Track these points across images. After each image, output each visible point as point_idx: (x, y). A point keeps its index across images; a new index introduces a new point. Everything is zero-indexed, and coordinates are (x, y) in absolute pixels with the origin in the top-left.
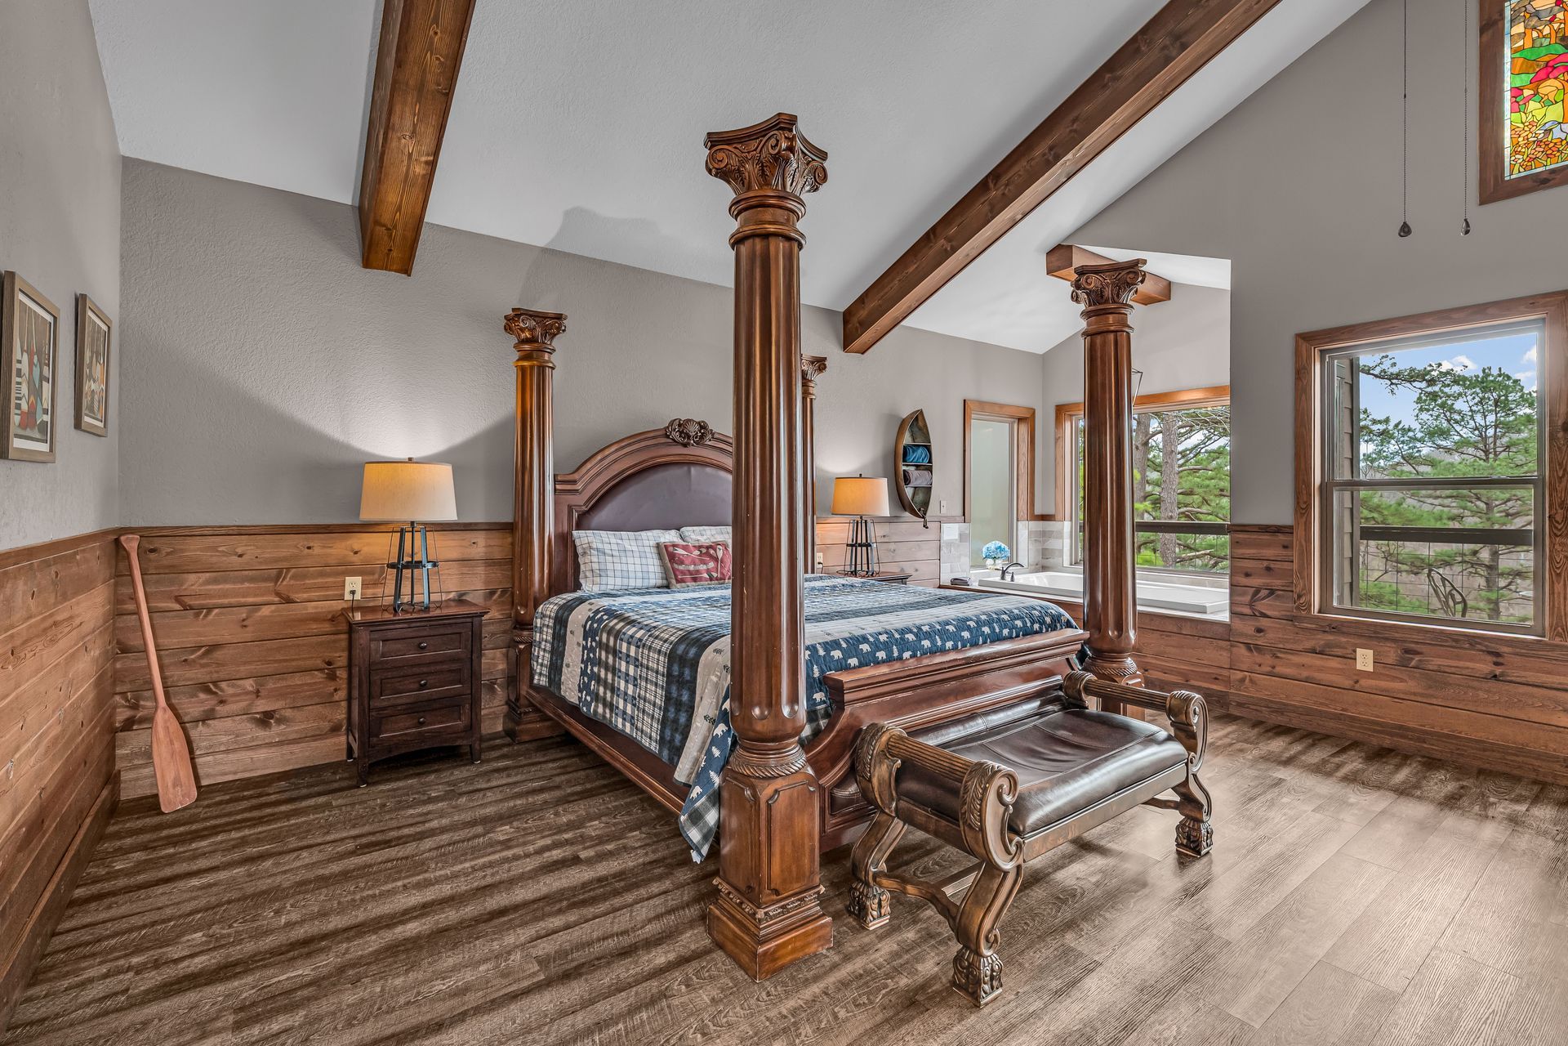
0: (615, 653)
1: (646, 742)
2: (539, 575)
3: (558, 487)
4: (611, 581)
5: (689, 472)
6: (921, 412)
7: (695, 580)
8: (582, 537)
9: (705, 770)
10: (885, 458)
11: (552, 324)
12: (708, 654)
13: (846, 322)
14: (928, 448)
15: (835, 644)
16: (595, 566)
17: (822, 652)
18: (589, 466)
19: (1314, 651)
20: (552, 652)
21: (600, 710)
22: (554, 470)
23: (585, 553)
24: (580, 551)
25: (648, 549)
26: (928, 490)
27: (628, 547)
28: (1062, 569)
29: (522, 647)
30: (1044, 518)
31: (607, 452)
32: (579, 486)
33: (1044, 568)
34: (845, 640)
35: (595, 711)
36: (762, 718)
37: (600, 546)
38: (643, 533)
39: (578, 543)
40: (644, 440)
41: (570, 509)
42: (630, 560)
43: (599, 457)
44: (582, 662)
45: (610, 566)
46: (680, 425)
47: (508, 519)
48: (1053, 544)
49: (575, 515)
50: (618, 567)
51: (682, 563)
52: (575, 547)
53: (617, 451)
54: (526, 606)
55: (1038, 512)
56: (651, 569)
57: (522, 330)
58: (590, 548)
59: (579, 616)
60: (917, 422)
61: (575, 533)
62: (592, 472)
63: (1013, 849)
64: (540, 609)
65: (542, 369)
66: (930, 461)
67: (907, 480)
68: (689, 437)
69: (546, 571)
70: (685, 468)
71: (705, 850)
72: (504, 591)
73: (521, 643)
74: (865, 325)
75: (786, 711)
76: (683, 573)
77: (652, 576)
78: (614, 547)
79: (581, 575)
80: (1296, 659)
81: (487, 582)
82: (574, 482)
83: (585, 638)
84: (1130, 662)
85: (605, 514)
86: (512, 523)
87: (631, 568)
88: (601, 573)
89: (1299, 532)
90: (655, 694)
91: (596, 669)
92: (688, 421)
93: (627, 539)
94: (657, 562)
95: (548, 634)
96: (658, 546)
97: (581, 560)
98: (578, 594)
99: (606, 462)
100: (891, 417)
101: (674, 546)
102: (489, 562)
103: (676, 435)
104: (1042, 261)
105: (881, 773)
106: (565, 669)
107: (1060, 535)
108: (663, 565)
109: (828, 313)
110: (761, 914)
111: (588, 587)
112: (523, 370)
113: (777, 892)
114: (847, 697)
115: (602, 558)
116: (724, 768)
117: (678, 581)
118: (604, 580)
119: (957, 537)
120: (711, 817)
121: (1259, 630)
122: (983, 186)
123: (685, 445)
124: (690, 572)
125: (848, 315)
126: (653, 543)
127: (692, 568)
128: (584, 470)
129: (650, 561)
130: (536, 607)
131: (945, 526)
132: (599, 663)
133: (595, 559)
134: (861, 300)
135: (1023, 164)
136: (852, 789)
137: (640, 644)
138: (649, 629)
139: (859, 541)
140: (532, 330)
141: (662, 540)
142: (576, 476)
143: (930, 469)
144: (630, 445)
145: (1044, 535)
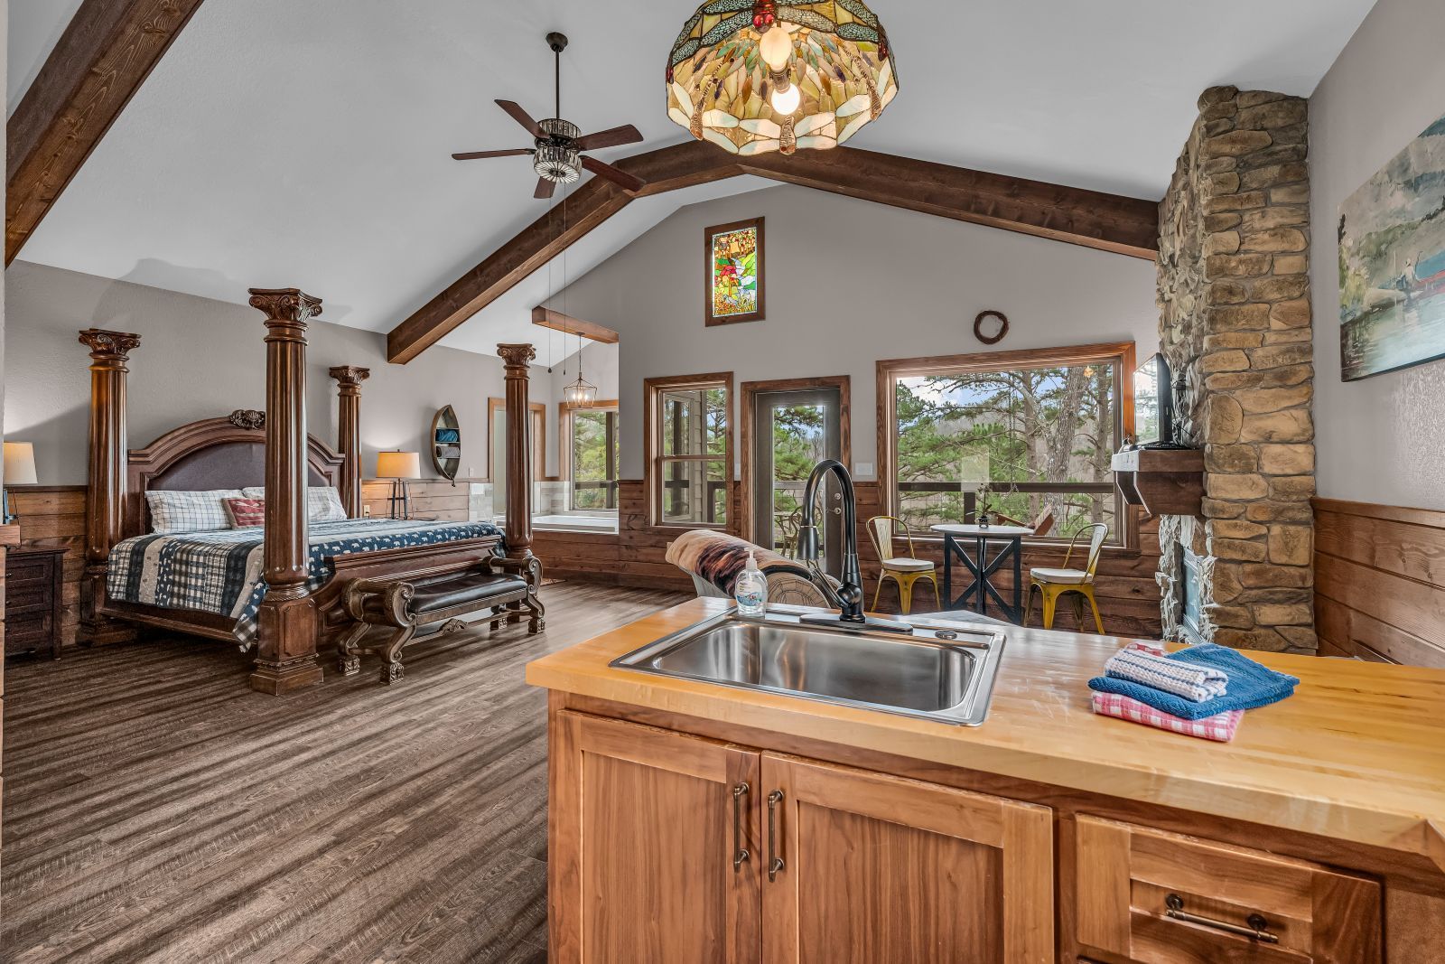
0: (187, 563)
1: (211, 609)
2: (113, 522)
3: (131, 459)
4: (180, 525)
5: (251, 448)
6: (450, 406)
7: (254, 523)
8: (153, 496)
9: (249, 606)
10: (423, 437)
11: (126, 342)
12: (254, 551)
13: (389, 343)
14: (457, 432)
15: (337, 544)
16: (167, 516)
17: (326, 547)
18: (160, 443)
19: (652, 546)
20: (129, 575)
21: (175, 601)
22: (128, 446)
23: (156, 507)
24: (151, 505)
25: (213, 503)
26: (457, 461)
27: (195, 501)
28: (564, 513)
29: (97, 577)
30: (553, 479)
31: (176, 434)
32: (151, 458)
33: (553, 513)
34: (343, 541)
35: (171, 603)
36: (281, 572)
37: (171, 501)
38: (210, 492)
39: (150, 499)
40: (212, 424)
41: (142, 475)
42: (198, 511)
43: (169, 437)
44: (159, 575)
45: (180, 515)
46: (243, 414)
47: (82, 482)
48: (558, 497)
49: (147, 480)
50: (187, 516)
51: (243, 512)
52: (147, 503)
53: (185, 432)
54: (101, 546)
55: (548, 474)
56: (216, 517)
57: (99, 345)
58: (162, 503)
59: (155, 547)
60: (448, 413)
61: (147, 492)
62: (162, 448)
63: (410, 619)
64: (115, 548)
65: (117, 373)
66: (458, 440)
67: (439, 453)
68: (251, 423)
69: (120, 520)
70: (248, 445)
71: (248, 645)
72: (76, 539)
73: (96, 574)
74: (403, 346)
75: (294, 568)
76: (243, 518)
77: (217, 521)
78: (183, 502)
79: (154, 522)
80: (644, 551)
81: (59, 531)
82: (147, 455)
83: (161, 559)
84: (529, 552)
85: (173, 479)
86: (86, 487)
87: (198, 516)
88: (172, 520)
89: (645, 483)
90: (218, 581)
91: (171, 577)
92: (250, 412)
93: (196, 497)
94: (221, 512)
95: (124, 564)
96: (222, 501)
97: (152, 512)
98: (152, 535)
99: (175, 441)
100: (428, 409)
101: (237, 500)
102: (62, 516)
103: (239, 422)
104: (530, 313)
105: (354, 599)
106: (142, 584)
107: (561, 491)
108: (227, 515)
109: (374, 335)
110: (279, 664)
111: (158, 530)
112: (99, 374)
113: (289, 655)
114: (336, 566)
115: (172, 510)
116: (260, 603)
117: (239, 524)
118: (174, 525)
119: (482, 493)
120: (253, 628)
121: (631, 538)
122: (473, 274)
123: (248, 429)
124: (250, 518)
125: (391, 337)
126: (218, 498)
127: (252, 515)
128: (155, 446)
129: (215, 511)
130: (111, 547)
131: (472, 485)
132: (174, 572)
133: (165, 510)
134: (400, 329)
135: (494, 267)
136: (340, 612)
137: (206, 554)
138: (214, 545)
139: (397, 496)
140: (108, 344)
141: (226, 497)
142: (148, 451)
143: (458, 446)
144: (197, 428)
145: (553, 491)
